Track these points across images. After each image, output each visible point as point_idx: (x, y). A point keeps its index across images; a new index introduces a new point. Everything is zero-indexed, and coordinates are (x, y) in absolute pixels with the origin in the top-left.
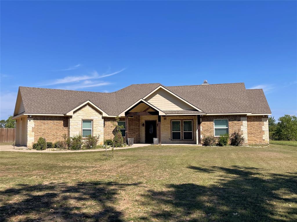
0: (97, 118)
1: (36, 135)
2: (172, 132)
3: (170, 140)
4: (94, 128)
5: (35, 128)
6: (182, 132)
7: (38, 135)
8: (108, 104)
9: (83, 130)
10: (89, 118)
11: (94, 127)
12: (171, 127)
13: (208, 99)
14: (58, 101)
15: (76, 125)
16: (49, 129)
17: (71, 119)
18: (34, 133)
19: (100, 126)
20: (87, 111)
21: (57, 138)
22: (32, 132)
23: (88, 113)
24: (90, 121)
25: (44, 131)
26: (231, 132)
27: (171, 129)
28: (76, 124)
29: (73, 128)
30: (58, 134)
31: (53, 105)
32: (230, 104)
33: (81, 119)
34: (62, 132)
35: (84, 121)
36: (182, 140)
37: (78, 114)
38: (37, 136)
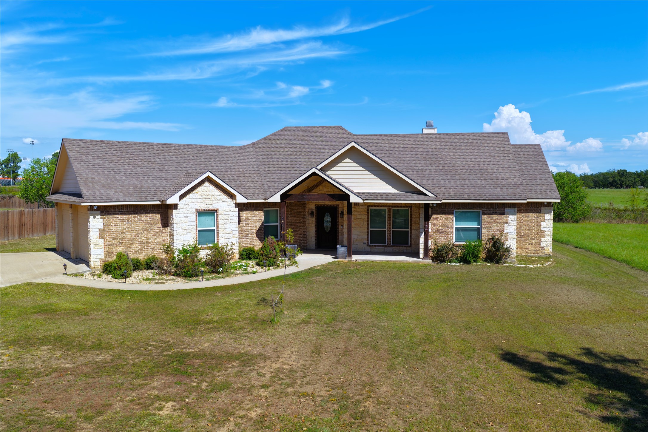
0: (225, 205)
1: (107, 243)
2: (370, 229)
3: (365, 245)
4: (220, 227)
5: (104, 230)
6: (388, 230)
7: (110, 243)
8: (243, 173)
9: (199, 231)
10: (211, 207)
11: (220, 223)
12: (368, 220)
13: (441, 167)
14: (145, 169)
15: (186, 222)
16: (132, 231)
17: (175, 211)
18: (103, 240)
19: (231, 221)
20: (205, 193)
21: (148, 247)
22: (100, 238)
23: (208, 197)
24: (212, 213)
25: (122, 236)
26: (486, 235)
27: (368, 223)
28: (186, 220)
29: (180, 229)
30: (150, 241)
31: (137, 179)
32: (485, 179)
33: (194, 211)
34: (157, 235)
35: (201, 213)
36: (389, 246)
37: (189, 201)
38: (109, 245)
